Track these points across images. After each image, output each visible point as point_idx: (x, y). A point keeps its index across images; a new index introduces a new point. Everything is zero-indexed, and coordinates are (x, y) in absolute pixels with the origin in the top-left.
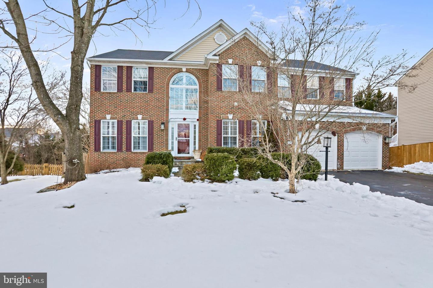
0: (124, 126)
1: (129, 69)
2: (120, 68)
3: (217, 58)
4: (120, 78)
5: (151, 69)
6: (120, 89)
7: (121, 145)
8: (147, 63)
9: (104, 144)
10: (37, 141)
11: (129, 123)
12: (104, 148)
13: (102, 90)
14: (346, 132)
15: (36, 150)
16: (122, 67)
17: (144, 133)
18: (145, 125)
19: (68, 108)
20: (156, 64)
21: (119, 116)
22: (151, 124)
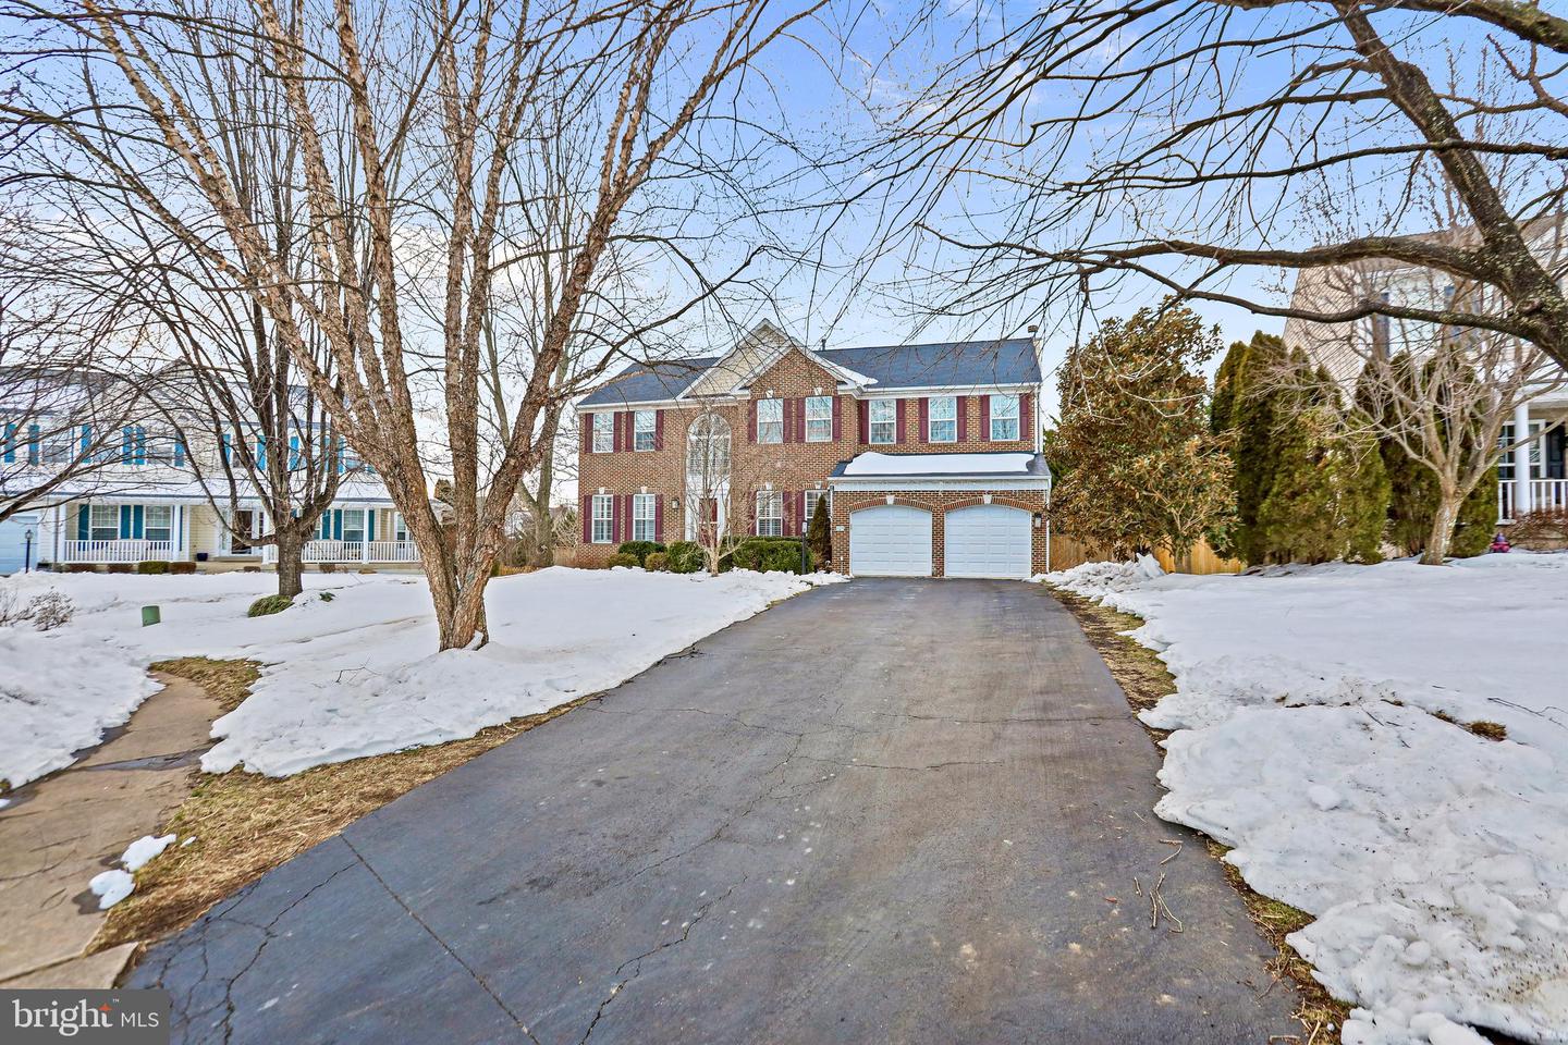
0: (623, 504)
1: (630, 415)
2: (617, 415)
3: (747, 392)
4: (617, 429)
5: (660, 414)
6: (617, 447)
7: (619, 533)
8: (653, 405)
9: (596, 532)
10: (520, 528)
11: (629, 500)
12: (596, 538)
13: (594, 451)
14: (948, 509)
15: (516, 548)
16: (620, 413)
17: (650, 516)
18: (651, 503)
19: (539, 494)
20: (666, 405)
21: (615, 489)
22: (659, 499)
